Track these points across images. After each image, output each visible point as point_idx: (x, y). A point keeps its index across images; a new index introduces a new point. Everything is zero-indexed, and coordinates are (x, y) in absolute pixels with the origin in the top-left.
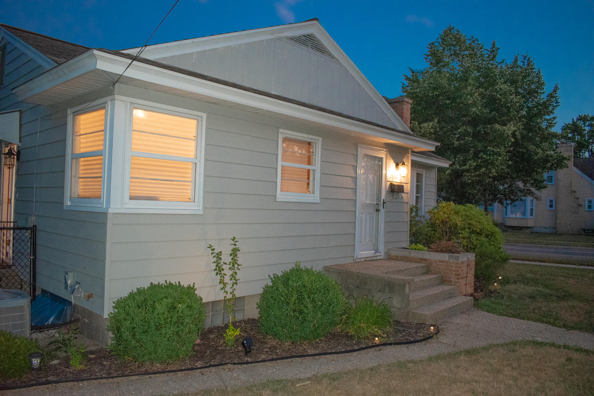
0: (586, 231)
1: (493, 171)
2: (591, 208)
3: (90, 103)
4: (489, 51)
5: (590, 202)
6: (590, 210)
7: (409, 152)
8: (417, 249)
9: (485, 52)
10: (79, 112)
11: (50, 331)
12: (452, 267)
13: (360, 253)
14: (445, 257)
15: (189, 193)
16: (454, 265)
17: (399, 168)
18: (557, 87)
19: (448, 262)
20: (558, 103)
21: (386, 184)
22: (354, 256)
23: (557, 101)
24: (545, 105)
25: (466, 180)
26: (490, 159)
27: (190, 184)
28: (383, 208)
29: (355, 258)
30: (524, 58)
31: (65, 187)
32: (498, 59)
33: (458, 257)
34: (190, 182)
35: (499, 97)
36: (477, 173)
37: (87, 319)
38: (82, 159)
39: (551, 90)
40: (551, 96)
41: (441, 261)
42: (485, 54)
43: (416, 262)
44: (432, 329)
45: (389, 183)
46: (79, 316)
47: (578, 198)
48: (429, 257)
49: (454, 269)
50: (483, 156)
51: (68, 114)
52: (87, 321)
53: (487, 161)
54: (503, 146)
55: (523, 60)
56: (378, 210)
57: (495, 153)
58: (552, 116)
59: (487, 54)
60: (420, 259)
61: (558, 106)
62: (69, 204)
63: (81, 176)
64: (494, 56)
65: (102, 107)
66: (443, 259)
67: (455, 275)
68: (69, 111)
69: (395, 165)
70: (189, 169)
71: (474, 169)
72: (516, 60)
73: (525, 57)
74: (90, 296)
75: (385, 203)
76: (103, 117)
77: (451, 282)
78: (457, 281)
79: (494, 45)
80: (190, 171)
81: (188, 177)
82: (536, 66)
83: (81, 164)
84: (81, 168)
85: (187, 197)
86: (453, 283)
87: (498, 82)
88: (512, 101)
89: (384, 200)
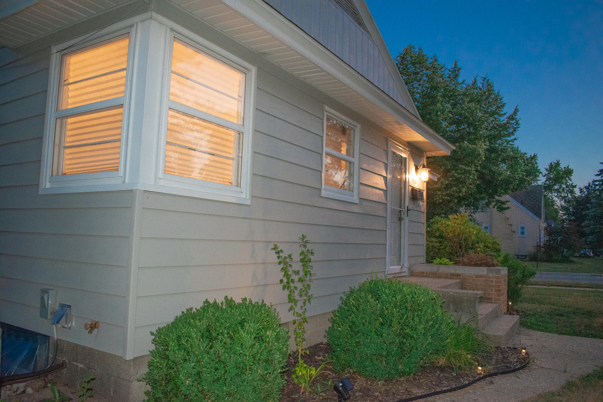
0: (520, 257)
1: (464, 190)
2: (523, 234)
3: (95, 32)
4: (450, 71)
5: (523, 228)
6: (523, 236)
7: (424, 156)
8: (443, 264)
9: (447, 71)
10: (73, 49)
11: (15, 386)
12: (492, 281)
13: (390, 267)
14: (483, 271)
15: (231, 175)
16: (494, 280)
17: (418, 172)
18: (517, 109)
19: (486, 276)
20: (518, 124)
21: (409, 189)
22: (385, 272)
23: (517, 123)
24: (504, 127)
25: (438, 199)
26: (460, 178)
27: (230, 162)
28: (407, 216)
29: (387, 274)
30: (483, 80)
31: (42, 161)
32: (460, 80)
33: (500, 270)
34: (232, 159)
35: (468, 115)
36: (448, 192)
37: (82, 363)
38: (70, 120)
39: (511, 112)
40: (511, 118)
41: (477, 276)
42: (446, 73)
43: (446, 278)
44: (523, 352)
45: (411, 188)
46: (64, 359)
47: (511, 225)
48: (463, 272)
49: (494, 284)
50: (455, 175)
51: (52, 53)
52: (82, 366)
53: (458, 179)
54: (473, 165)
55: (482, 82)
56: (400, 219)
57: (466, 172)
58: (512, 137)
59: (448, 73)
60: (451, 275)
61: (518, 127)
62: (48, 185)
63: (67, 145)
64: (457, 76)
65: (125, 34)
66: (482, 273)
67: (496, 291)
68: (54, 50)
69: (414, 168)
70: (231, 141)
71: (444, 188)
72: (475, 82)
73: (484, 78)
74: (93, 327)
75: (410, 210)
76: (125, 51)
77: (490, 299)
78: (498, 297)
79: (456, 65)
80: (232, 145)
81: (229, 153)
82: (496, 89)
83: (69, 127)
84: (69, 133)
85: (228, 181)
86: (493, 301)
87: (465, 101)
88: (480, 119)
89: (407, 207)
